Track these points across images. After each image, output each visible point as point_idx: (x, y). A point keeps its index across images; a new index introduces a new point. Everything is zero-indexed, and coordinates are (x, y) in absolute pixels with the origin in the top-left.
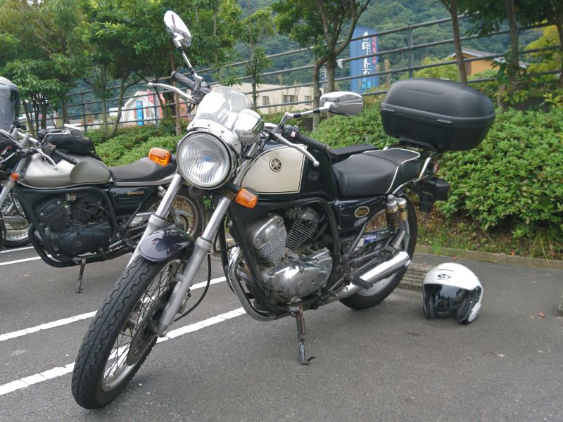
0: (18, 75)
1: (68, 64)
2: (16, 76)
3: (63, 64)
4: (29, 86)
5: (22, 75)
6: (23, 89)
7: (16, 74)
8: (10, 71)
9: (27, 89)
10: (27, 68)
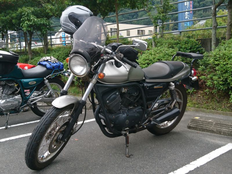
0: (26, 15)
1: (54, 10)
2: (24, 16)
3: (51, 10)
4: (32, 21)
5: (28, 15)
6: (29, 23)
7: (24, 15)
8: (20, 13)
9: (31, 23)
10: (30, 11)
